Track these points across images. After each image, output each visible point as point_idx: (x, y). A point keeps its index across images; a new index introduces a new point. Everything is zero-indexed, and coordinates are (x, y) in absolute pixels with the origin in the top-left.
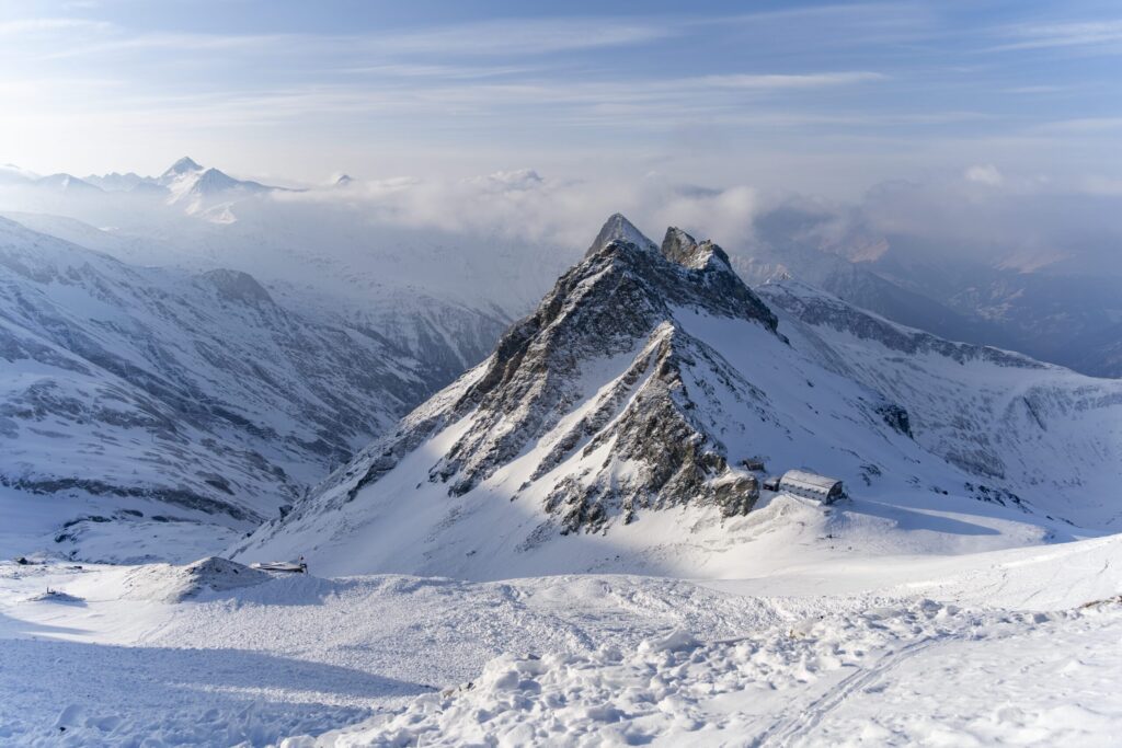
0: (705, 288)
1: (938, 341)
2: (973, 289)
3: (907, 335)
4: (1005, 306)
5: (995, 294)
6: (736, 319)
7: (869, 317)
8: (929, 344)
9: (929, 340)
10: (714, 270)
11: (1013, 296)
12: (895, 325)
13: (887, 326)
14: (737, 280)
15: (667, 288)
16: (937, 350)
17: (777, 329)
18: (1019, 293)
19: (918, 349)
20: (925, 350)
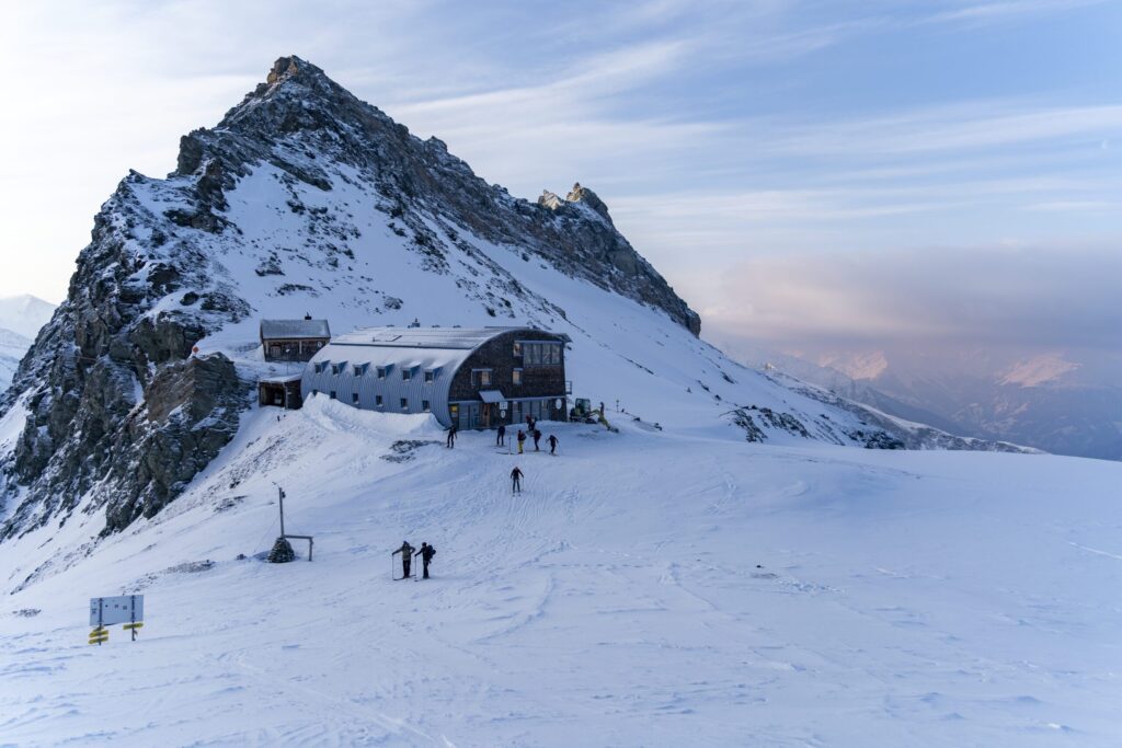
0: (551, 229)
1: (944, 437)
2: (975, 404)
3: (909, 430)
4: (1011, 421)
5: (999, 409)
6: (613, 292)
7: (863, 410)
8: (935, 440)
9: (934, 436)
10: (577, 217)
11: (1017, 411)
12: (894, 419)
13: (886, 419)
14: (620, 242)
15: (458, 203)
16: (944, 446)
17: (700, 336)
18: (1023, 408)
19: (923, 445)
20: (931, 447)
